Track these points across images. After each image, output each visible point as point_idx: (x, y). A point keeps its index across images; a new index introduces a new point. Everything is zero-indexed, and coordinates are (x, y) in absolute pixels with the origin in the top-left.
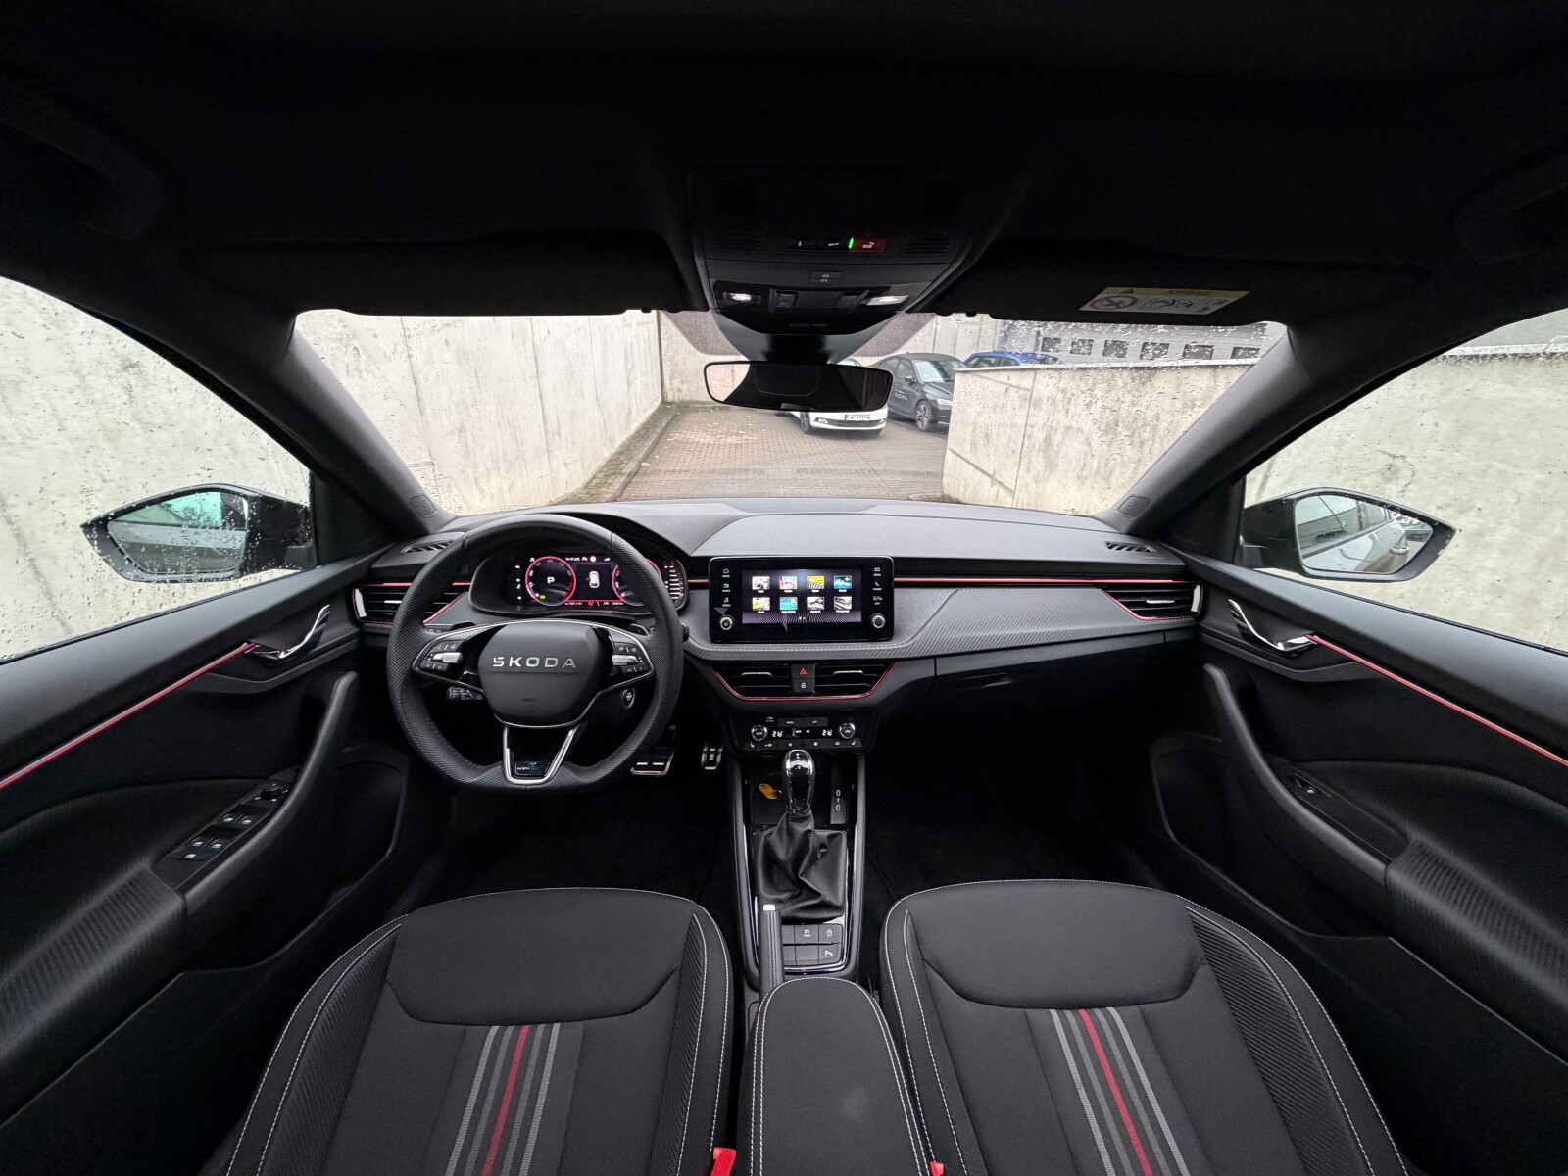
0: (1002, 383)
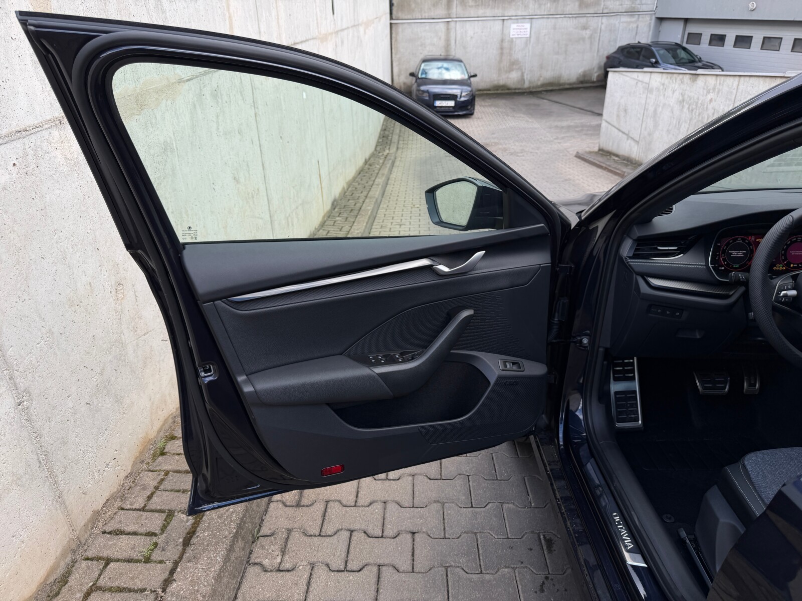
0: (634, 79)
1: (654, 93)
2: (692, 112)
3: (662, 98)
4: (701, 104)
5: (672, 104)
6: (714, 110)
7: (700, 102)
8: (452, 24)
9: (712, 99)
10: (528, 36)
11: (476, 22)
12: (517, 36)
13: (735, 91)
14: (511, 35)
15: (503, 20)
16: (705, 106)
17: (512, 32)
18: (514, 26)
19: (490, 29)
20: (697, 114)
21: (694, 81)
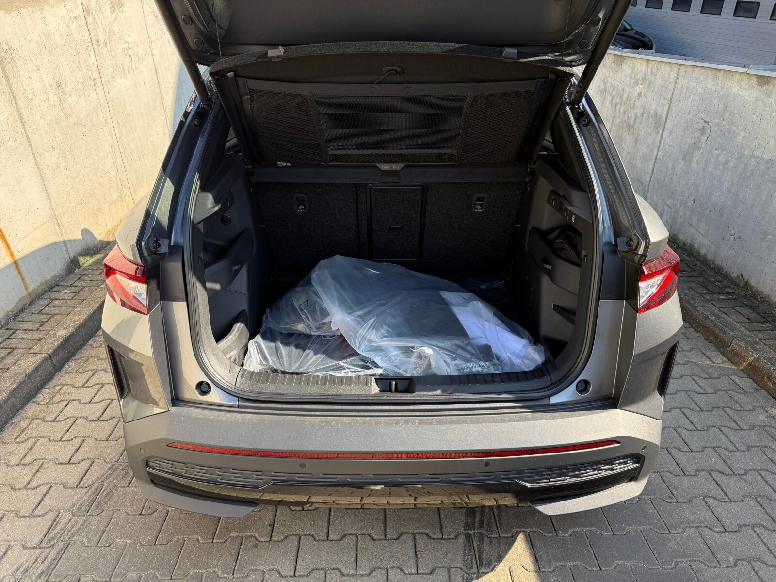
2: (615, 108)
7: (626, 95)
9: (641, 92)
13: (671, 86)
16: (632, 102)
20: (622, 111)
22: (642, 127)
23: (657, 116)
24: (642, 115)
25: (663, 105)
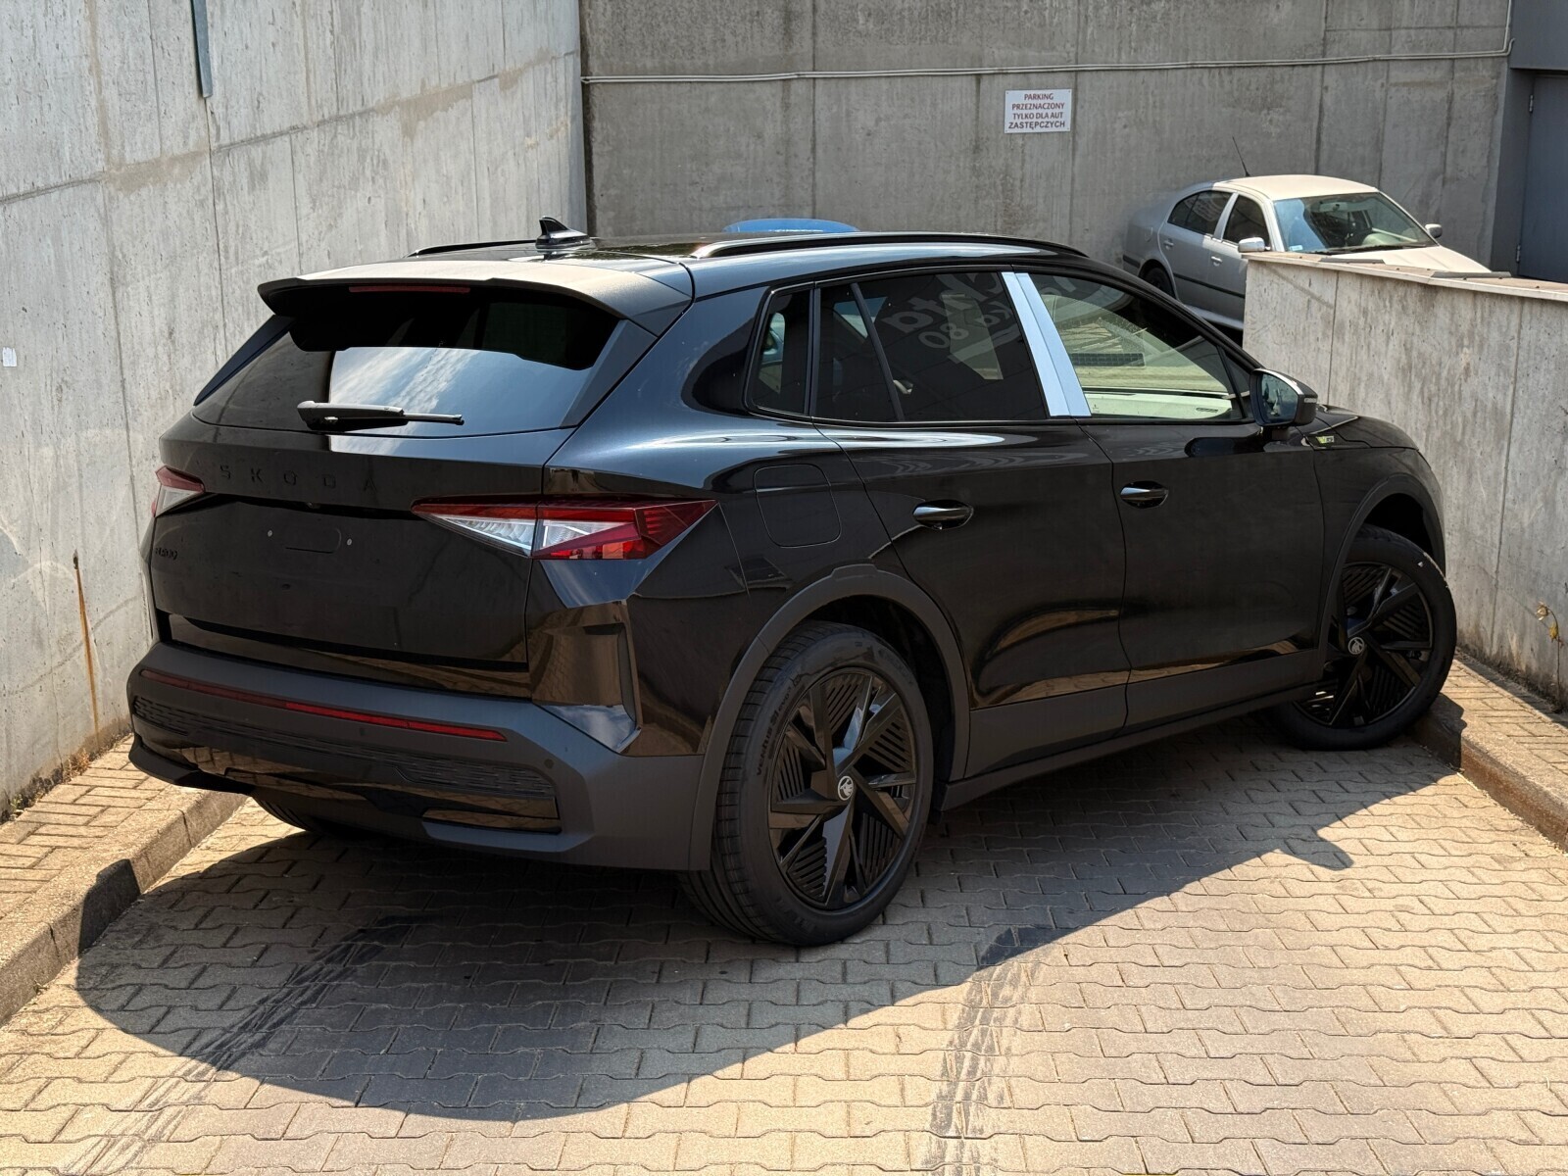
0: (1303, 290)
1: (1347, 338)
2: (1430, 406)
3: (1363, 354)
4: (1447, 379)
5: (1386, 377)
6: (1476, 401)
7: (1444, 374)
8: (799, 89)
9: (1468, 364)
10: (1067, 128)
11: (884, 85)
12: (1029, 130)
13: (1514, 344)
14: (1007, 125)
15: (979, 76)
16: (1457, 388)
17: (1009, 118)
18: (1014, 97)
19: (934, 105)
20: (1441, 412)
21: (1430, 307)
22: (1475, 442)
23: (1497, 413)
24: (1475, 414)
25: (1505, 387)
